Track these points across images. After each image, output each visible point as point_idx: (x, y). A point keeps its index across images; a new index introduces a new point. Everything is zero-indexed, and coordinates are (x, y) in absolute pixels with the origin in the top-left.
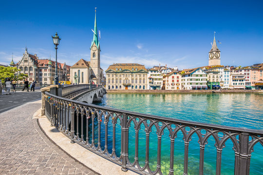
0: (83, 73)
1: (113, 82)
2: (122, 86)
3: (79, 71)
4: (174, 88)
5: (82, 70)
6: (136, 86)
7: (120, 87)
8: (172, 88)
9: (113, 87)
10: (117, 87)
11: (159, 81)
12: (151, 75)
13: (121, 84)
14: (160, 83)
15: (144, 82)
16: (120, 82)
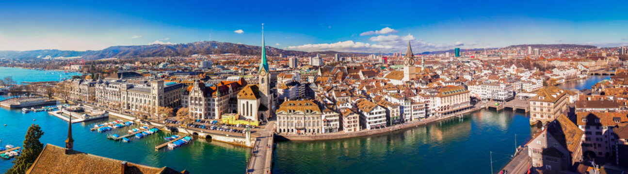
0: (251, 105)
1: (284, 125)
2: (294, 130)
3: (247, 102)
4: (351, 130)
5: (250, 102)
6: (310, 130)
7: (292, 130)
8: (349, 130)
9: (284, 130)
10: (288, 130)
11: (335, 123)
12: (326, 117)
13: (293, 128)
14: (336, 125)
15: (318, 125)
16: (292, 125)
